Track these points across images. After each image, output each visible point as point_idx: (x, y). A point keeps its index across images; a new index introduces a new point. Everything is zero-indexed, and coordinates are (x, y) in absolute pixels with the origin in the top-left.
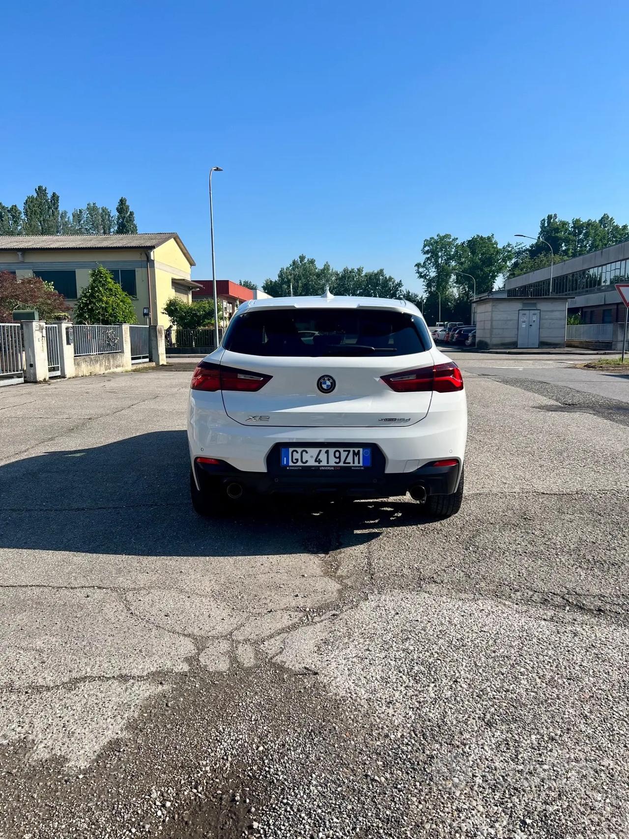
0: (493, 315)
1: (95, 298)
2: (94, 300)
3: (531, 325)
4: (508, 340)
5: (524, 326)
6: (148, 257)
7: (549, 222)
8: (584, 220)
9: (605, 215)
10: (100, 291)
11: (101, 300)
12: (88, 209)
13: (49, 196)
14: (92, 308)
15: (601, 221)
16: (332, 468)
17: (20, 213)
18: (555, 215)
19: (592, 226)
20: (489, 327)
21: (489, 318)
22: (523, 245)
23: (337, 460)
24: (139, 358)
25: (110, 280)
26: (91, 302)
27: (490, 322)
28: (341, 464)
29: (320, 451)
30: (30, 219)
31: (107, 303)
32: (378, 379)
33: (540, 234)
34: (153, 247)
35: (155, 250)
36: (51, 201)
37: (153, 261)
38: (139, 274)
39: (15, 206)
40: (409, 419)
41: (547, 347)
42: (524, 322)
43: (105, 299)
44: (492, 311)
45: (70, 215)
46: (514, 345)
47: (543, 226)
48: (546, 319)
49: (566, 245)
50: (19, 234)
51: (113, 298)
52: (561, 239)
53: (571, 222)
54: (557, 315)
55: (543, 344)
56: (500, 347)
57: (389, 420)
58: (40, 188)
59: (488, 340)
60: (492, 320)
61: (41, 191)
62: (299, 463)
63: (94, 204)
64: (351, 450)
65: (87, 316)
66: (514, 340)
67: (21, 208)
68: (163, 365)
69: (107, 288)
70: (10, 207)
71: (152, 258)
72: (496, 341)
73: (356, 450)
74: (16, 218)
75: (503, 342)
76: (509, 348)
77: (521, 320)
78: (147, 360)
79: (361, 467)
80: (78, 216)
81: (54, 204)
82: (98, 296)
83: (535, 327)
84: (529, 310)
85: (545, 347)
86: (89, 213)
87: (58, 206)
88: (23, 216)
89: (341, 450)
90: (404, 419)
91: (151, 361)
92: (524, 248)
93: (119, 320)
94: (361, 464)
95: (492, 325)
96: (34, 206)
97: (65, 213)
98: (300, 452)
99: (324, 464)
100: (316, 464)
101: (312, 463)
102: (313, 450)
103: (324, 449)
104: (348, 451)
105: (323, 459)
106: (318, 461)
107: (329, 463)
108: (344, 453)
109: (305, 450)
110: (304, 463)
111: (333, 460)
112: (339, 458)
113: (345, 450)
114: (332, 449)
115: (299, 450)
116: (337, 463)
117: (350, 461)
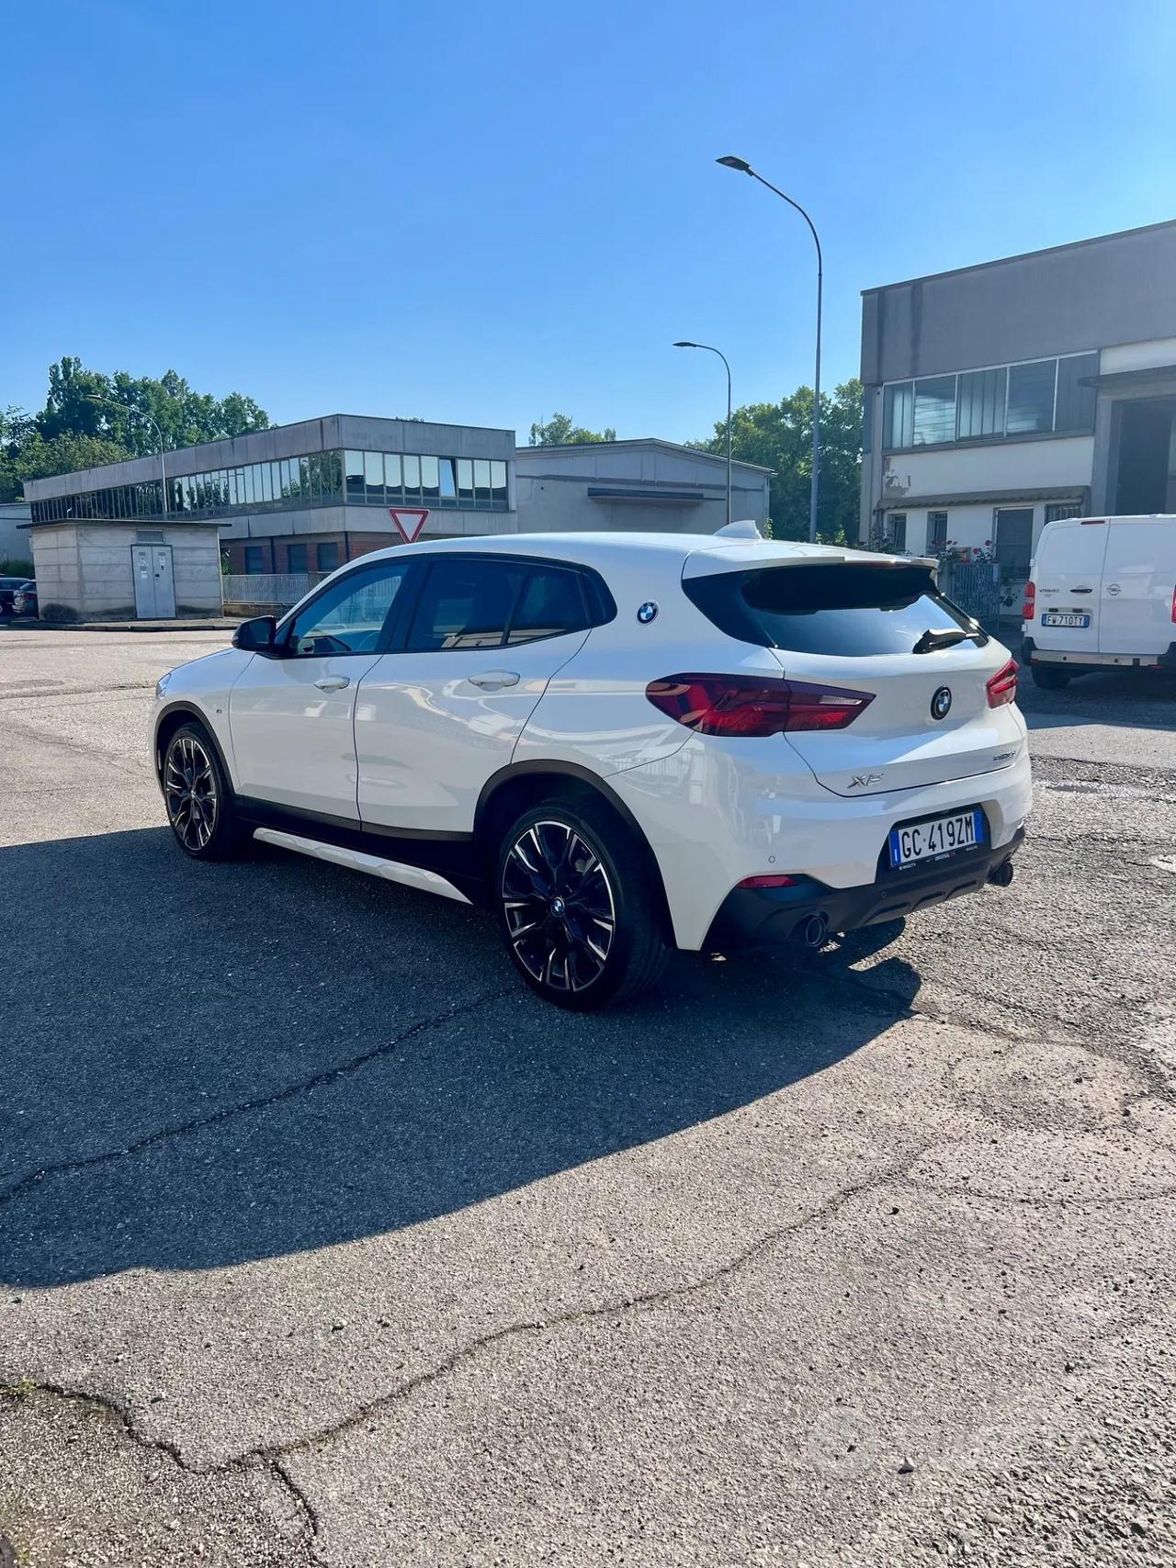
0: (81, 554)
3: (158, 575)
4: (115, 604)
5: (144, 577)
7: (66, 374)
8: (135, 377)
9: (169, 372)
15: (164, 382)
16: (949, 855)
18: (77, 361)
19: (153, 389)
20: (76, 578)
21: (73, 560)
22: (22, 412)
23: (952, 841)
27: (74, 569)
28: (956, 846)
29: (933, 827)
33: (53, 392)
41: (192, 616)
42: (143, 568)
44: (78, 547)
46: (130, 613)
47: (54, 380)
48: (182, 564)
49: (107, 421)
52: (97, 407)
53: (112, 378)
54: (203, 556)
55: (183, 611)
56: (104, 618)
59: (75, 604)
60: (79, 564)
62: (913, 857)
64: (963, 816)
66: (128, 603)
72: (93, 605)
73: (968, 815)
75: (107, 607)
76: (122, 620)
77: (137, 565)
79: (973, 845)
83: (166, 577)
84: (152, 545)
85: (187, 616)
89: (953, 819)
92: (25, 419)
94: (974, 841)
95: (81, 574)
98: (911, 834)
99: (938, 850)
100: (930, 853)
101: (926, 852)
102: (925, 829)
103: (936, 824)
104: (960, 820)
105: (938, 843)
106: (932, 846)
107: (945, 846)
108: (957, 825)
109: (916, 831)
110: (918, 854)
111: (948, 839)
112: (952, 835)
113: (957, 821)
114: (944, 822)
115: (910, 830)
116: (952, 844)
117: (963, 837)
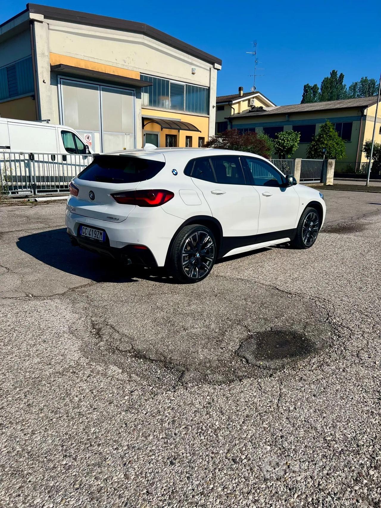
1: (320, 141)
2: (319, 143)
6: (363, 112)
10: (324, 137)
11: (323, 143)
12: (361, 81)
13: (338, 76)
14: (317, 148)
16: (93, 239)
17: (318, 89)
23: (95, 236)
24: (312, 180)
25: (331, 130)
26: (317, 144)
28: (96, 238)
30: (323, 93)
31: (327, 145)
32: (109, 195)
34: (366, 107)
35: (368, 108)
36: (339, 79)
37: (366, 116)
38: (355, 124)
39: (316, 85)
40: (118, 219)
43: (326, 142)
45: (347, 87)
50: (316, 102)
51: (331, 142)
57: (111, 218)
58: (333, 71)
61: (334, 73)
62: (84, 235)
63: (366, 77)
65: (313, 153)
67: (319, 86)
68: (329, 185)
69: (329, 135)
70: (313, 86)
71: (365, 114)
73: (101, 231)
74: (315, 92)
78: (319, 181)
79: (102, 241)
80: (354, 87)
81: (340, 81)
82: (322, 140)
86: (361, 84)
87: (342, 82)
88: (320, 91)
89: (97, 230)
90: (116, 219)
91: (321, 182)
93: (332, 156)
94: (102, 240)
96: (327, 84)
97: (345, 85)
99: (91, 236)
100: (89, 236)
101: (88, 235)
102: (89, 229)
103: (92, 229)
104: (99, 232)
105: (91, 234)
106: (90, 235)
107: (93, 236)
108: (97, 233)
109: (86, 228)
110: (86, 234)
111: (94, 235)
112: (96, 234)
113: (98, 231)
114: (94, 230)
115: (85, 227)
116: (95, 237)
117: (99, 237)
